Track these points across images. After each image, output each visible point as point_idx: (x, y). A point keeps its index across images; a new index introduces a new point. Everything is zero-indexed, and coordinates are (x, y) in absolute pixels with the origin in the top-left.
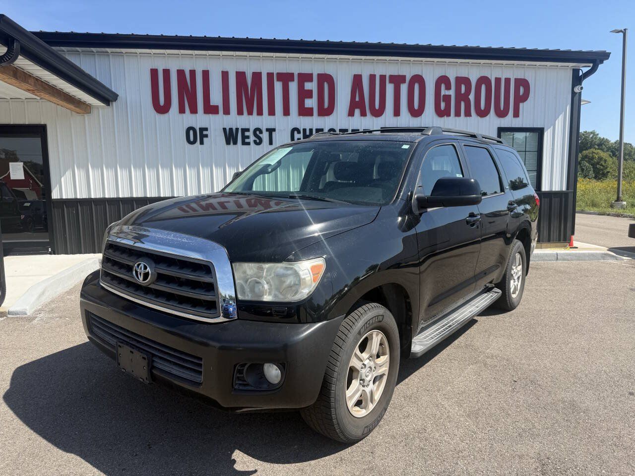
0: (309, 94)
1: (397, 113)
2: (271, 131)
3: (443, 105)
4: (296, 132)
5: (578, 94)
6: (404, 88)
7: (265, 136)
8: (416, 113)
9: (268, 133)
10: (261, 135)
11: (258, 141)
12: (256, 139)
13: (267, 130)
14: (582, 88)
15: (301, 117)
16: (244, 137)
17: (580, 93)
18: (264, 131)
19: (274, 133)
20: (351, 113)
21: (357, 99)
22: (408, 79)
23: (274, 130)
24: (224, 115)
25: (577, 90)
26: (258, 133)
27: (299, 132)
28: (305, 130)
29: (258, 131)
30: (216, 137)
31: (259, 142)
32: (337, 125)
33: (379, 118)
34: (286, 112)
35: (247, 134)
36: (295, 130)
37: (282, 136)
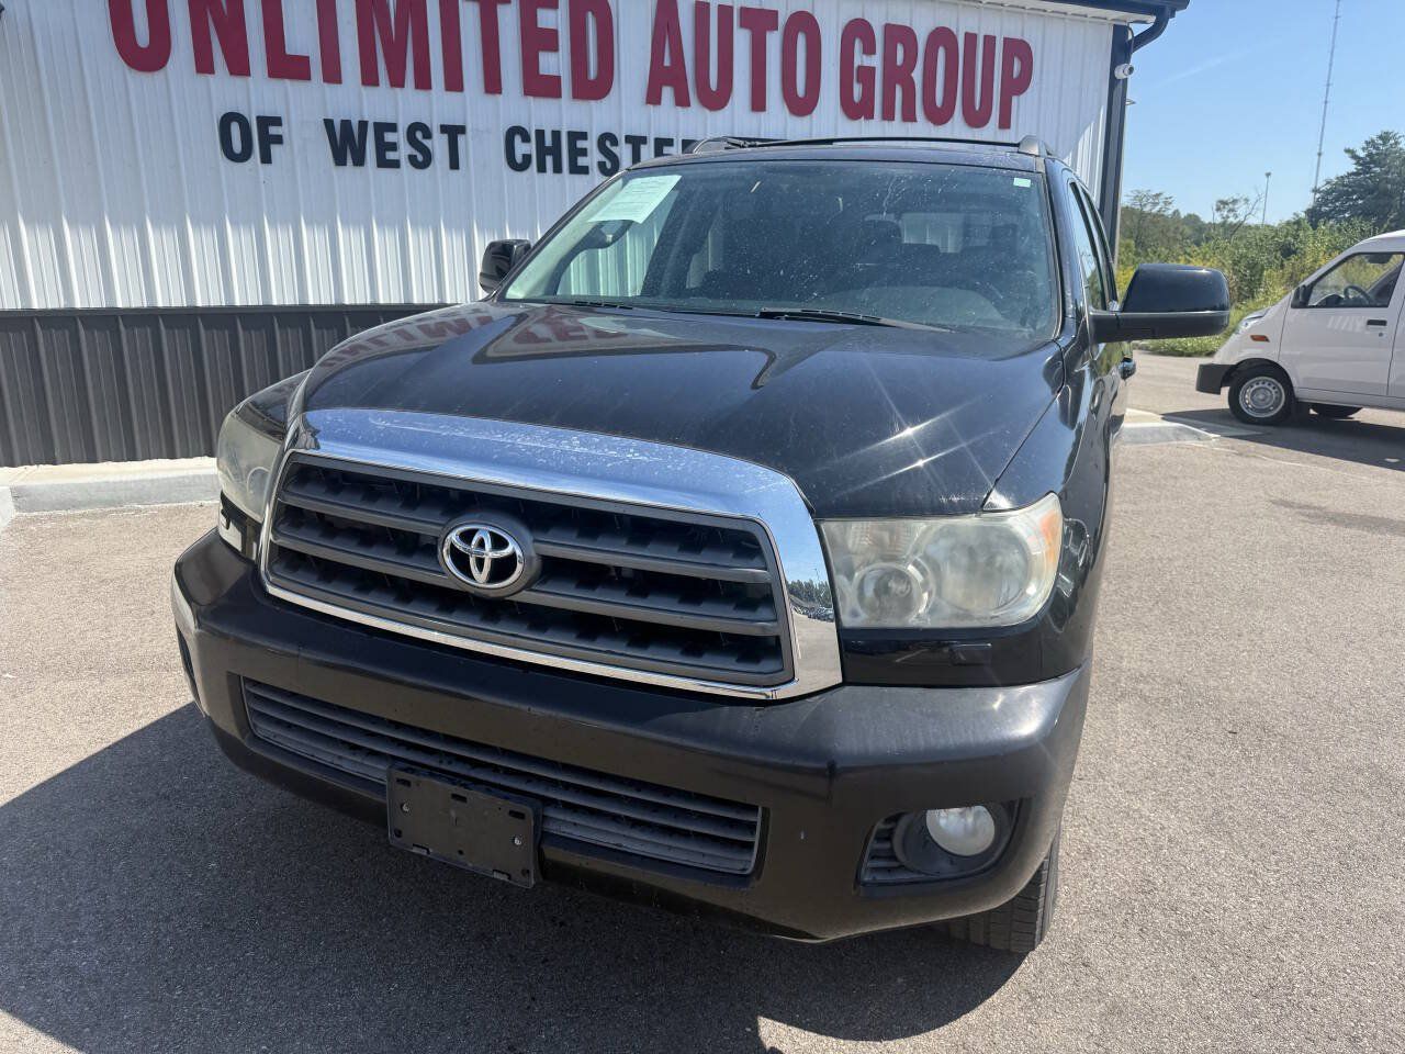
0: (549, 40)
1: (758, 103)
2: (453, 132)
3: (857, 90)
4: (518, 139)
5: (1120, 86)
6: (774, 41)
7: (439, 144)
8: (802, 106)
9: (446, 136)
10: (427, 142)
11: (420, 158)
12: (415, 152)
13: (444, 129)
14: (1131, 70)
15: (531, 98)
16: (383, 147)
17: (1125, 81)
18: (435, 131)
19: (461, 138)
20: (653, 98)
21: (667, 63)
22: (782, 20)
23: (462, 130)
24: (325, 84)
25: (1120, 73)
26: (419, 135)
27: (526, 139)
28: (540, 134)
29: (418, 131)
30: (305, 145)
31: (423, 160)
32: (620, 127)
33: (719, 114)
34: (493, 84)
35: (389, 137)
36: (515, 133)
37: (482, 148)
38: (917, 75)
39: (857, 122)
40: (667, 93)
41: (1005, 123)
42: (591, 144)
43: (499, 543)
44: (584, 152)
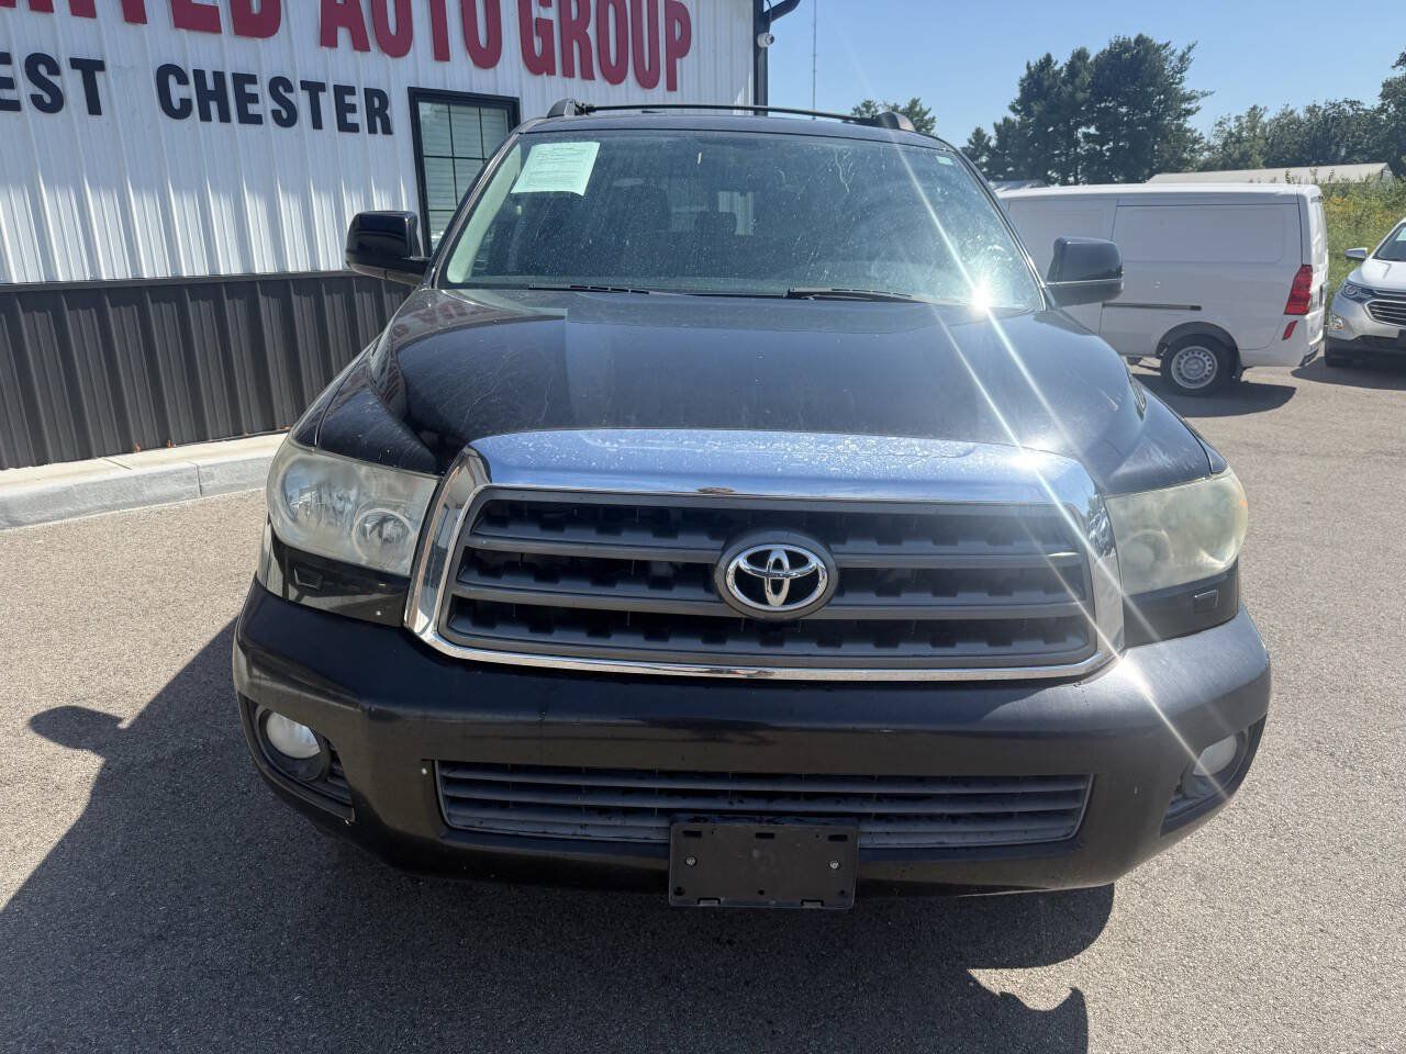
1: (441, 53)
2: (89, 69)
3: (537, 44)
4: (172, 80)
5: (763, 52)
7: (71, 83)
8: (486, 57)
9: (79, 73)
10: (54, 79)
11: (47, 99)
12: (39, 92)
13: (77, 63)
14: (772, 39)
15: (183, 31)
17: (766, 49)
18: (65, 66)
19: (99, 76)
21: (340, 0)
23: (100, 66)
25: (762, 42)
26: (42, 70)
27: (183, 80)
28: (199, 74)
29: (40, 64)
31: (52, 102)
32: (293, 67)
33: (401, 61)
34: (134, 12)
36: (166, 73)
37: (129, 89)
38: (591, 31)
39: (540, 77)
40: (343, 35)
41: (672, 86)
42: (261, 89)
43: (797, 560)
44: (254, 98)
